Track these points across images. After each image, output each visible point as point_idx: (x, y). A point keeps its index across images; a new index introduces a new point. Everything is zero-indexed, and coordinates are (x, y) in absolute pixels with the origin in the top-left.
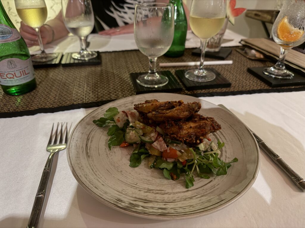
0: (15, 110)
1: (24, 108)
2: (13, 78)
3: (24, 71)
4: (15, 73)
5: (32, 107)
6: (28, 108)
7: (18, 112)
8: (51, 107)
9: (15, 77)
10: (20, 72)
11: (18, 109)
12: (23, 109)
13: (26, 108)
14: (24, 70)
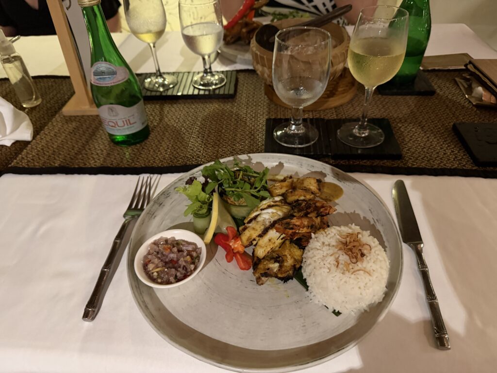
0: (119, 164)
1: (128, 163)
2: (114, 127)
3: (127, 121)
4: (116, 122)
5: (137, 163)
6: (133, 164)
7: (121, 168)
8: (160, 165)
9: (117, 126)
10: (123, 121)
11: (121, 164)
12: (128, 165)
13: (132, 163)
14: (129, 120)
